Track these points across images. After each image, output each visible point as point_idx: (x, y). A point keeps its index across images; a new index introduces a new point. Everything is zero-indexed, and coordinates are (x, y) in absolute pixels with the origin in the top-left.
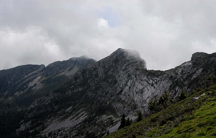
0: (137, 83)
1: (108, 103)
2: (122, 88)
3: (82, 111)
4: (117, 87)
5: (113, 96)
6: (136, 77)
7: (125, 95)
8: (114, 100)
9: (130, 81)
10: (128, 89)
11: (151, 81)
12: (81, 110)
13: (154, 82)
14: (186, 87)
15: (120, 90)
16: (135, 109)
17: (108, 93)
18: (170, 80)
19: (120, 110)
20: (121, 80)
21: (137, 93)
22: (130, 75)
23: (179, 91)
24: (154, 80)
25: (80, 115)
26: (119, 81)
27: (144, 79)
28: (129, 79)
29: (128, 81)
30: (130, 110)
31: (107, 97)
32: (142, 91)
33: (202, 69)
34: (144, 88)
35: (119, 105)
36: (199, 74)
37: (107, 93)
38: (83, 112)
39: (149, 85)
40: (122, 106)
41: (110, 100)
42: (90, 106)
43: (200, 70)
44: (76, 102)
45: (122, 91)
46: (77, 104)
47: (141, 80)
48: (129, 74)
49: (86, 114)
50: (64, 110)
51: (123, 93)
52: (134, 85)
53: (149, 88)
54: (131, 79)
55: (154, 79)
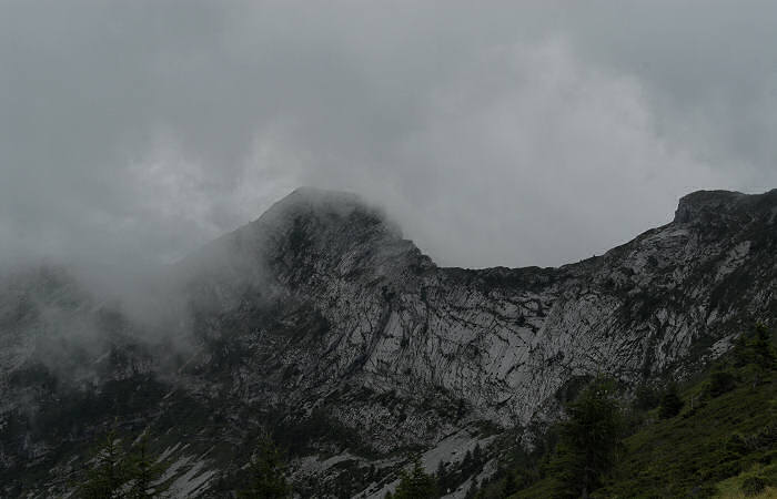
0: (434, 322)
1: (310, 412)
2: (364, 348)
3: (175, 456)
4: (334, 347)
5: (323, 382)
6: (423, 298)
7: (382, 372)
8: (334, 398)
9: (395, 315)
10: (396, 348)
11: (510, 309)
12: (167, 453)
13: (526, 312)
14: (702, 308)
15: (354, 354)
16: (461, 415)
17: (297, 373)
18: (605, 294)
19: (383, 433)
20: (348, 317)
21: (451, 358)
22: (392, 295)
23: (672, 322)
24: (523, 304)
25: (171, 472)
26: (337, 320)
27: (471, 302)
28: (390, 311)
29: (388, 317)
30: (436, 424)
31: (295, 387)
32: (474, 351)
33: (749, 242)
34: (480, 337)
35: (372, 414)
36: (742, 261)
37: (291, 372)
38: (183, 461)
39: (503, 323)
40: (385, 412)
41: (313, 399)
42: (211, 435)
43: (744, 248)
44: (136, 420)
45: (363, 360)
46: (138, 428)
47: (459, 309)
48: (385, 289)
49: (201, 464)
50: (81, 459)
51: (369, 367)
52: (425, 329)
53: (504, 333)
54: (402, 309)
55: (524, 299)
